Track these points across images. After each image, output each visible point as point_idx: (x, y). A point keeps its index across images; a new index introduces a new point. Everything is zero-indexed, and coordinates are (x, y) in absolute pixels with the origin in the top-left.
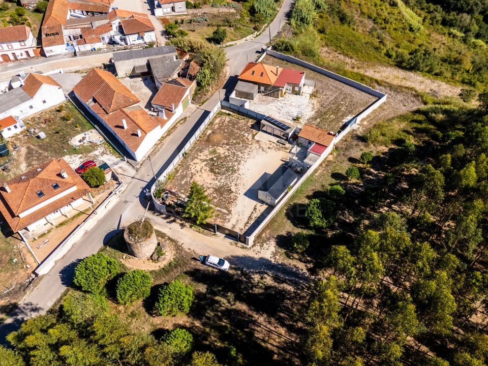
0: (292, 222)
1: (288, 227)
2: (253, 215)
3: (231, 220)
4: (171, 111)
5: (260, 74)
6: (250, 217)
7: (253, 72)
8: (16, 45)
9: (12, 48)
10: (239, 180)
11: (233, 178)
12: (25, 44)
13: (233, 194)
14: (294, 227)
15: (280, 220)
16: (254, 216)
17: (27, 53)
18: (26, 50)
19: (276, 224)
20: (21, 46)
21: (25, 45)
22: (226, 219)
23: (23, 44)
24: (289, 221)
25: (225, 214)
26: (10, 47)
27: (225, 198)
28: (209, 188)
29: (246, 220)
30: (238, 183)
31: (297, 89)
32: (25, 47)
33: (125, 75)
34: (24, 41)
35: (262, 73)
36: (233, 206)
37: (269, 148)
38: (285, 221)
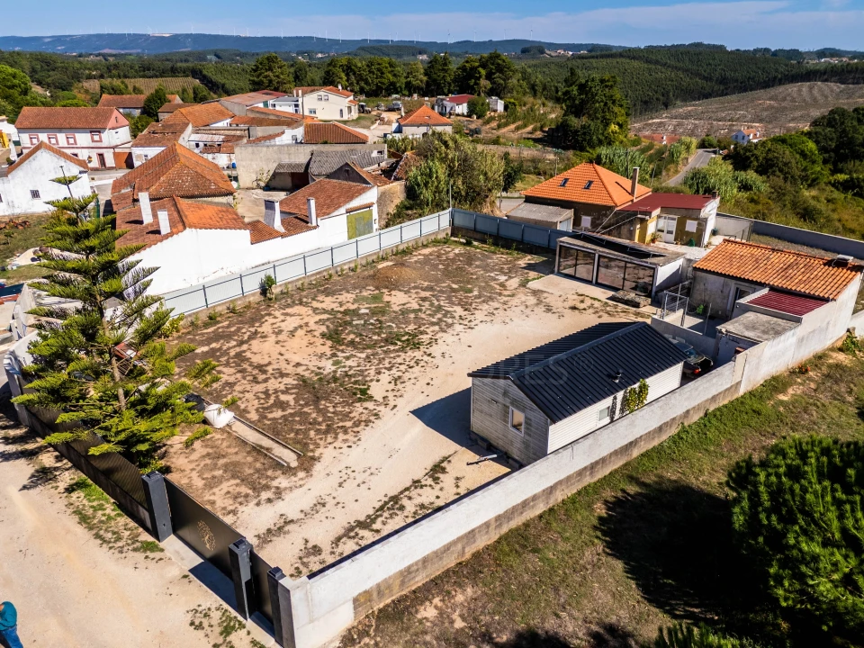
0: (634, 571)
1: (604, 598)
2: (414, 493)
3: (287, 496)
4: (307, 223)
5: (585, 184)
6: (395, 499)
7: (566, 180)
8: (83, 139)
9: (76, 143)
10: (417, 369)
11: (399, 360)
12: (100, 138)
13: (370, 405)
14: (646, 607)
15: (562, 546)
16: (418, 500)
17: (101, 156)
18: (101, 151)
19: (533, 561)
20: (93, 141)
21: (101, 141)
22: (267, 487)
23: (96, 138)
24: (619, 565)
25: (278, 465)
26: (71, 141)
27: (323, 412)
28: (282, 375)
29: (362, 511)
30: (405, 377)
31: (691, 226)
32: (99, 145)
33: (255, 184)
34: (99, 132)
35: (591, 182)
36: (337, 444)
37: (574, 308)
38: (588, 555)
